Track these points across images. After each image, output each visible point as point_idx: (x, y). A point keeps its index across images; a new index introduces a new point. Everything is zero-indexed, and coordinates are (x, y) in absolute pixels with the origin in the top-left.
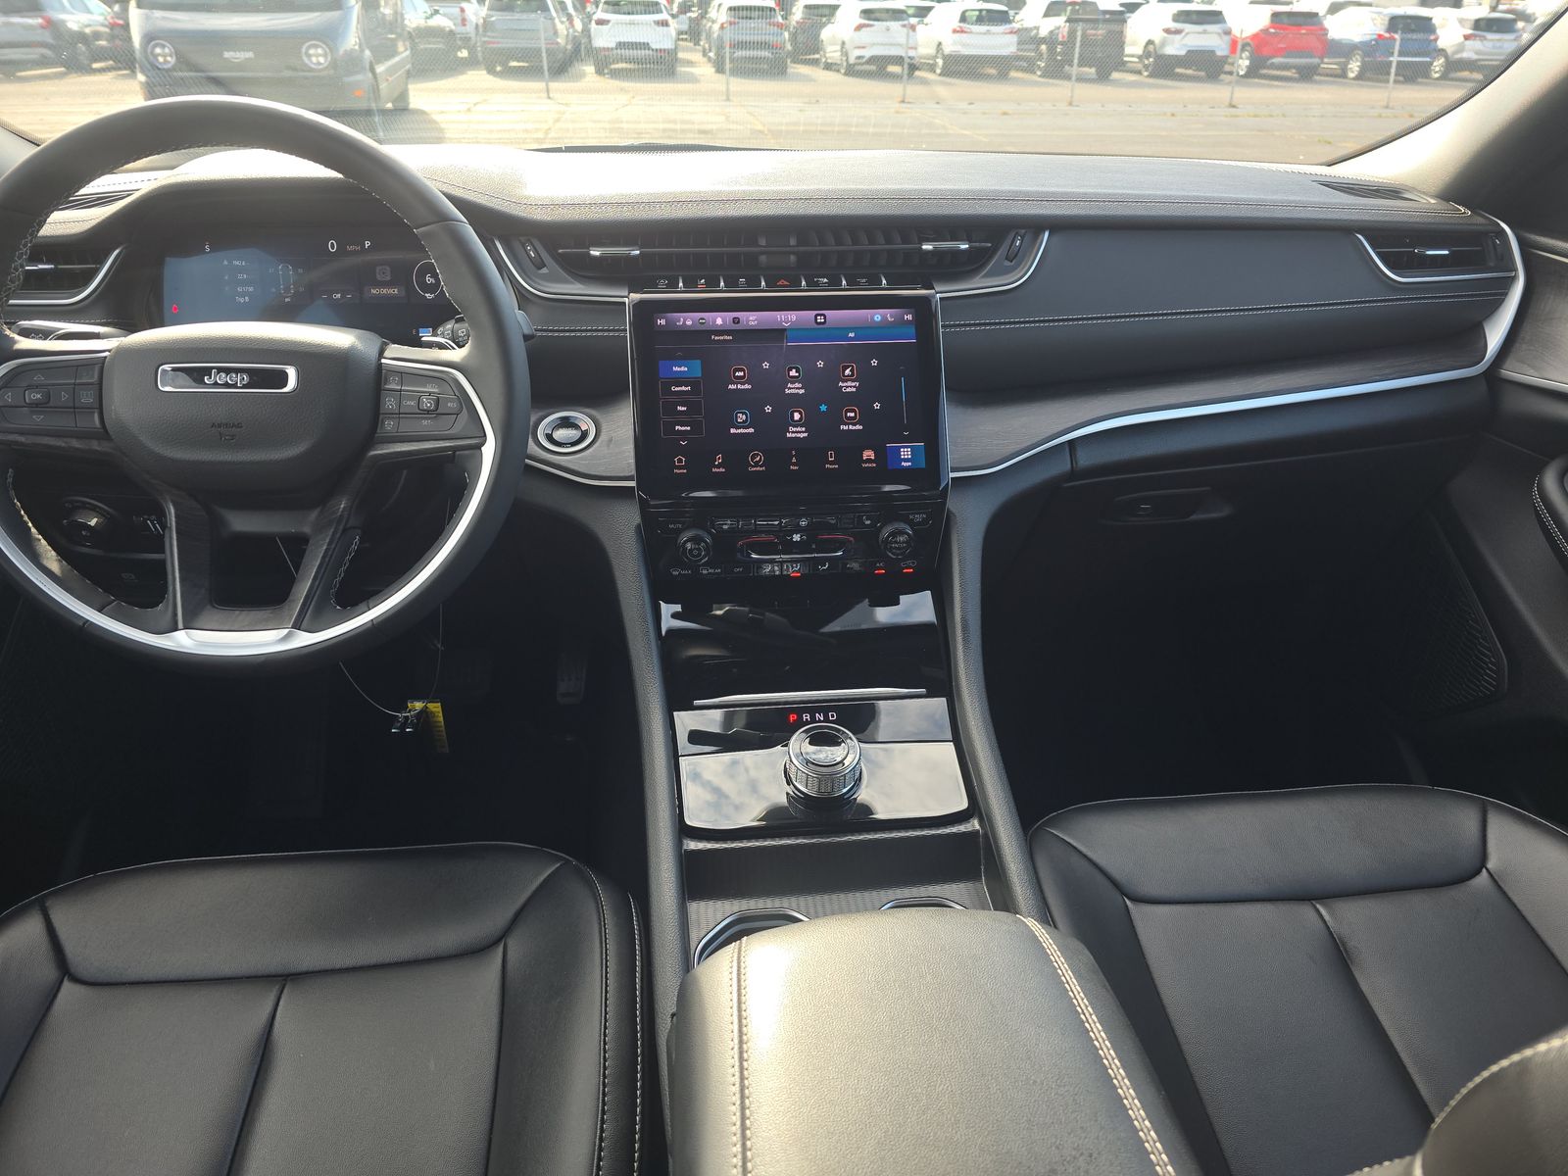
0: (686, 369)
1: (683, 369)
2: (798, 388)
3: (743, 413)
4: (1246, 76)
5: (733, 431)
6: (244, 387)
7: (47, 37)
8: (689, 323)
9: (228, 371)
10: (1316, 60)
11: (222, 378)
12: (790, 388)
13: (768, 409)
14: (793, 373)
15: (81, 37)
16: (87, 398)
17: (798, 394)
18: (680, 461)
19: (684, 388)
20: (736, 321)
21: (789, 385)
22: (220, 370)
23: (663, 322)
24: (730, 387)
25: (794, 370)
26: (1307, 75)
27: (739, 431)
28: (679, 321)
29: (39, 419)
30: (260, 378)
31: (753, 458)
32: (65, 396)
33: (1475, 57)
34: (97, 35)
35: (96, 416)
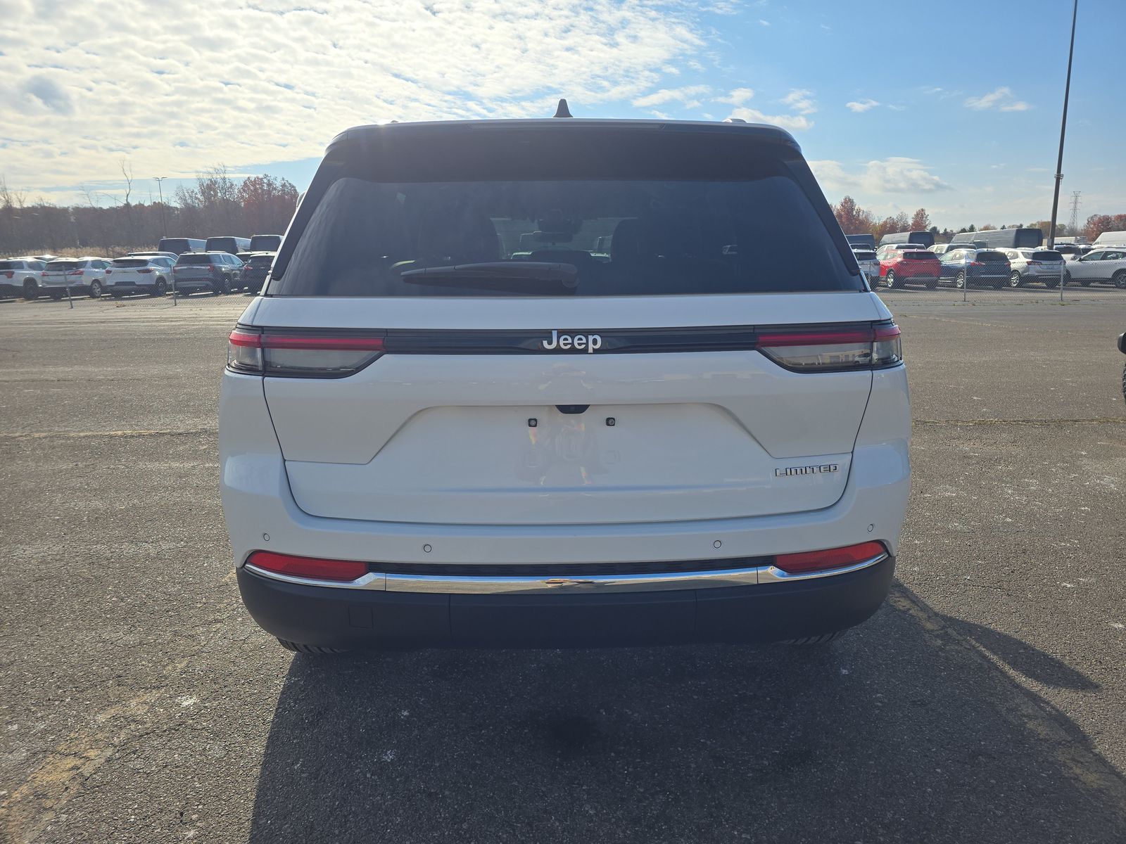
4: (892, 287)
7: (211, 276)
10: (935, 278)
15: (227, 275)
26: (932, 286)
33: (1037, 274)
34: (235, 275)
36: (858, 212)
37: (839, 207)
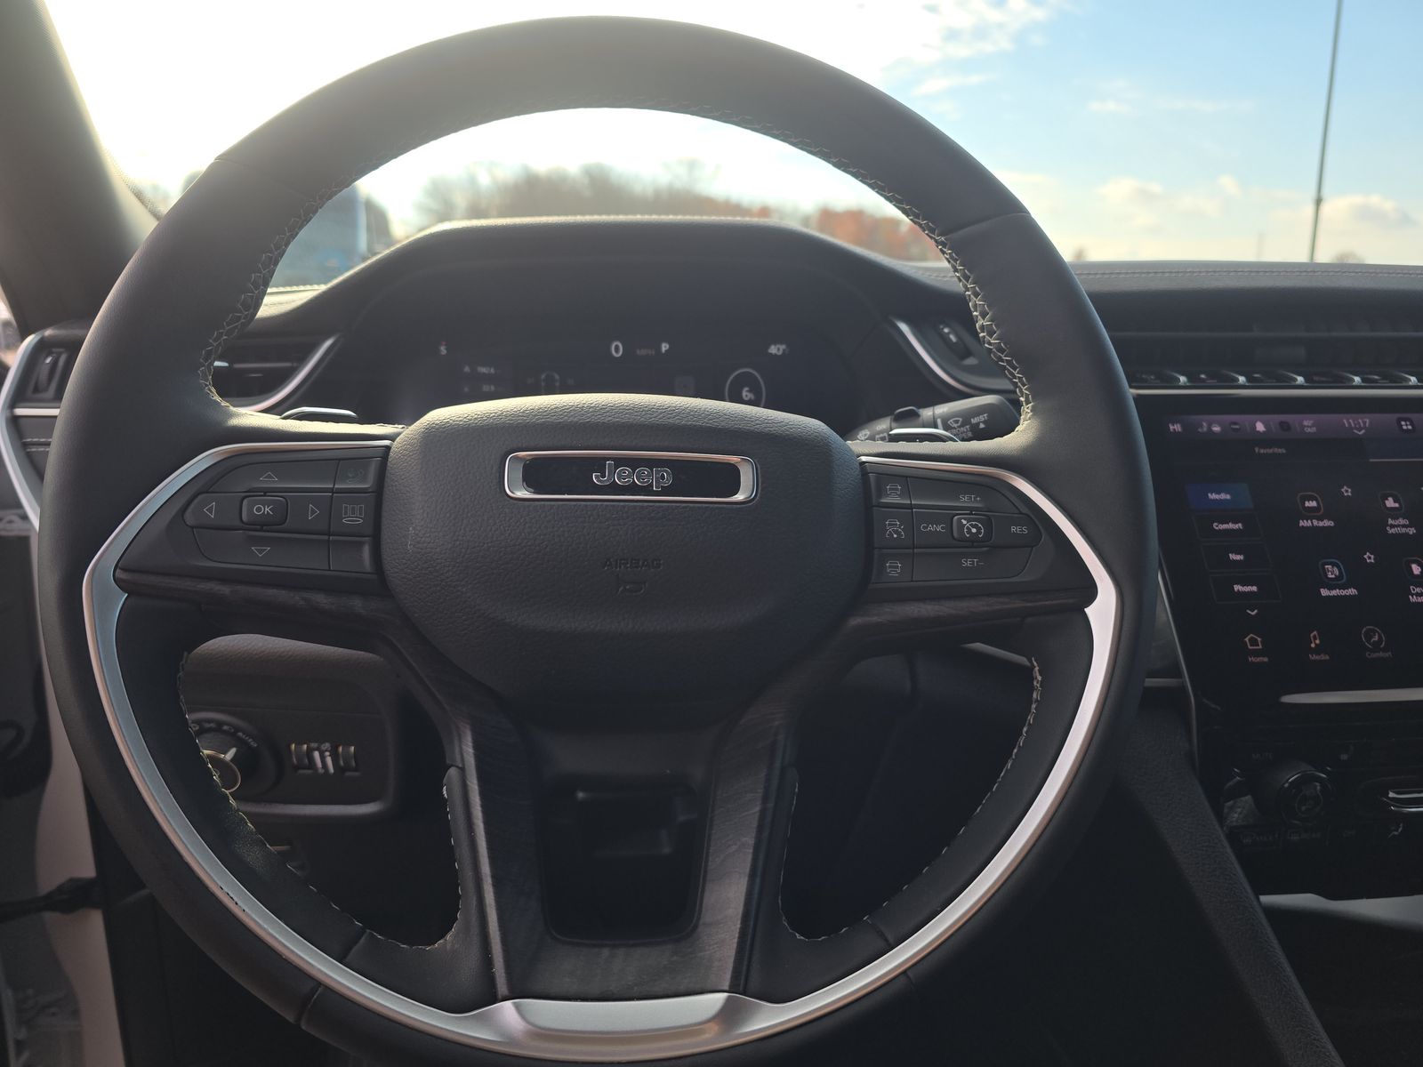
0: (1228, 497)
1: (1224, 496)
2: (1404, 526)
3: (1333, 565)
5: (1324, 592)
6: (665, 492)
8: (1216, 429)
9: (634, 463)
11: (622, 477)
12: (1392, 526)
13: (1370, 558)
14: (1390, 503)
16: (353, 517)
17: (1407, 534)
18: (1254, 642)
19: (1231, 526)
20: (1285, 426)
21: (1390, 521)
22: (619, 462)
23: (1177, 427)
24: (1302, 523)
25: (1390, 499)
27: (1334, 593)
28: (1202, 426)
29: (261, 556)
30: (692, 478)
31: (1369, 635)
32: (313, 513)
35: (366, 552)
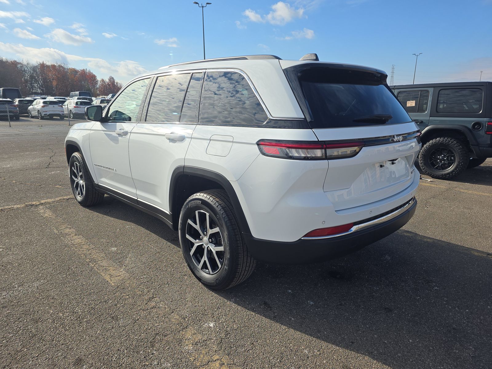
36: (117, 83)
37: (107, 80)
